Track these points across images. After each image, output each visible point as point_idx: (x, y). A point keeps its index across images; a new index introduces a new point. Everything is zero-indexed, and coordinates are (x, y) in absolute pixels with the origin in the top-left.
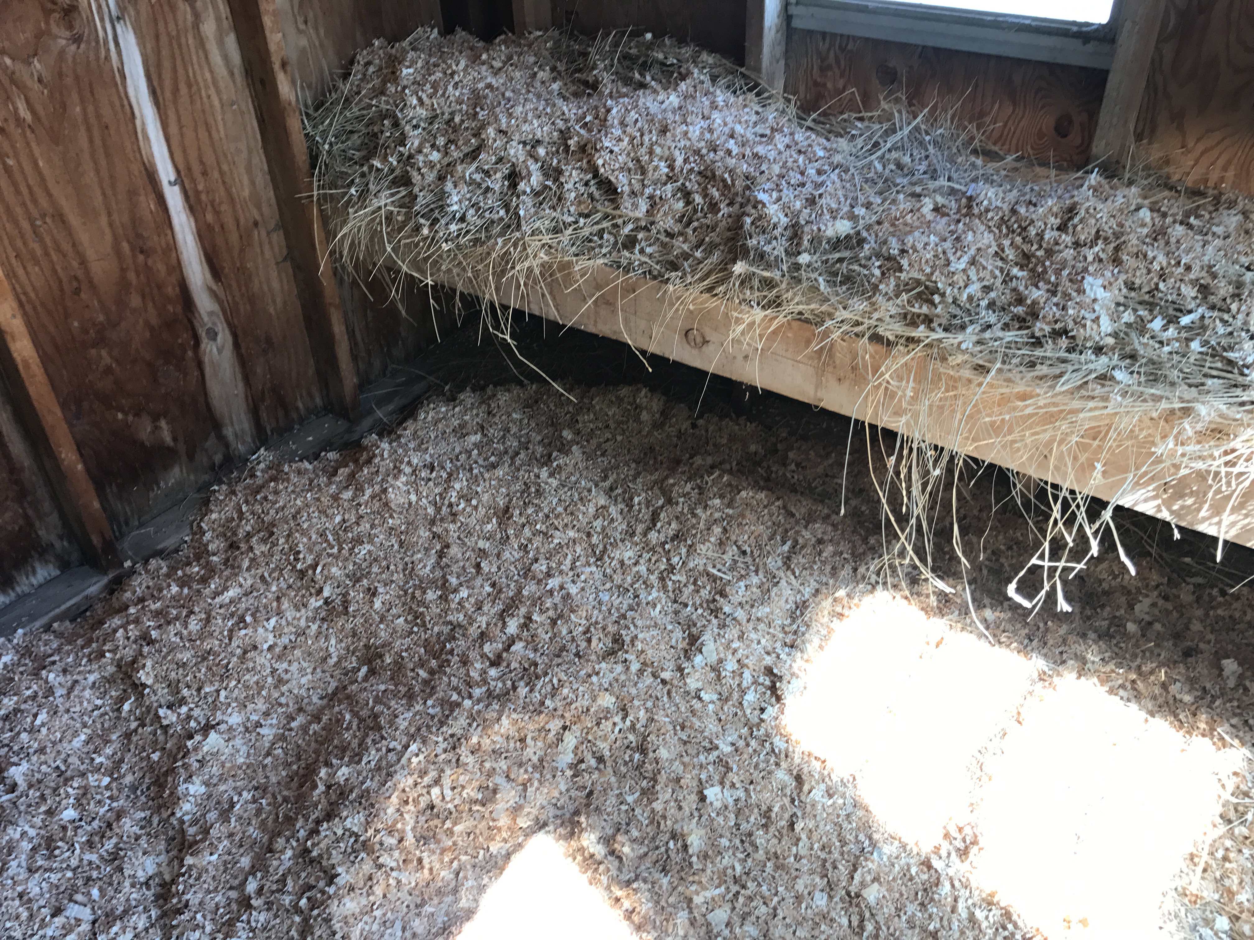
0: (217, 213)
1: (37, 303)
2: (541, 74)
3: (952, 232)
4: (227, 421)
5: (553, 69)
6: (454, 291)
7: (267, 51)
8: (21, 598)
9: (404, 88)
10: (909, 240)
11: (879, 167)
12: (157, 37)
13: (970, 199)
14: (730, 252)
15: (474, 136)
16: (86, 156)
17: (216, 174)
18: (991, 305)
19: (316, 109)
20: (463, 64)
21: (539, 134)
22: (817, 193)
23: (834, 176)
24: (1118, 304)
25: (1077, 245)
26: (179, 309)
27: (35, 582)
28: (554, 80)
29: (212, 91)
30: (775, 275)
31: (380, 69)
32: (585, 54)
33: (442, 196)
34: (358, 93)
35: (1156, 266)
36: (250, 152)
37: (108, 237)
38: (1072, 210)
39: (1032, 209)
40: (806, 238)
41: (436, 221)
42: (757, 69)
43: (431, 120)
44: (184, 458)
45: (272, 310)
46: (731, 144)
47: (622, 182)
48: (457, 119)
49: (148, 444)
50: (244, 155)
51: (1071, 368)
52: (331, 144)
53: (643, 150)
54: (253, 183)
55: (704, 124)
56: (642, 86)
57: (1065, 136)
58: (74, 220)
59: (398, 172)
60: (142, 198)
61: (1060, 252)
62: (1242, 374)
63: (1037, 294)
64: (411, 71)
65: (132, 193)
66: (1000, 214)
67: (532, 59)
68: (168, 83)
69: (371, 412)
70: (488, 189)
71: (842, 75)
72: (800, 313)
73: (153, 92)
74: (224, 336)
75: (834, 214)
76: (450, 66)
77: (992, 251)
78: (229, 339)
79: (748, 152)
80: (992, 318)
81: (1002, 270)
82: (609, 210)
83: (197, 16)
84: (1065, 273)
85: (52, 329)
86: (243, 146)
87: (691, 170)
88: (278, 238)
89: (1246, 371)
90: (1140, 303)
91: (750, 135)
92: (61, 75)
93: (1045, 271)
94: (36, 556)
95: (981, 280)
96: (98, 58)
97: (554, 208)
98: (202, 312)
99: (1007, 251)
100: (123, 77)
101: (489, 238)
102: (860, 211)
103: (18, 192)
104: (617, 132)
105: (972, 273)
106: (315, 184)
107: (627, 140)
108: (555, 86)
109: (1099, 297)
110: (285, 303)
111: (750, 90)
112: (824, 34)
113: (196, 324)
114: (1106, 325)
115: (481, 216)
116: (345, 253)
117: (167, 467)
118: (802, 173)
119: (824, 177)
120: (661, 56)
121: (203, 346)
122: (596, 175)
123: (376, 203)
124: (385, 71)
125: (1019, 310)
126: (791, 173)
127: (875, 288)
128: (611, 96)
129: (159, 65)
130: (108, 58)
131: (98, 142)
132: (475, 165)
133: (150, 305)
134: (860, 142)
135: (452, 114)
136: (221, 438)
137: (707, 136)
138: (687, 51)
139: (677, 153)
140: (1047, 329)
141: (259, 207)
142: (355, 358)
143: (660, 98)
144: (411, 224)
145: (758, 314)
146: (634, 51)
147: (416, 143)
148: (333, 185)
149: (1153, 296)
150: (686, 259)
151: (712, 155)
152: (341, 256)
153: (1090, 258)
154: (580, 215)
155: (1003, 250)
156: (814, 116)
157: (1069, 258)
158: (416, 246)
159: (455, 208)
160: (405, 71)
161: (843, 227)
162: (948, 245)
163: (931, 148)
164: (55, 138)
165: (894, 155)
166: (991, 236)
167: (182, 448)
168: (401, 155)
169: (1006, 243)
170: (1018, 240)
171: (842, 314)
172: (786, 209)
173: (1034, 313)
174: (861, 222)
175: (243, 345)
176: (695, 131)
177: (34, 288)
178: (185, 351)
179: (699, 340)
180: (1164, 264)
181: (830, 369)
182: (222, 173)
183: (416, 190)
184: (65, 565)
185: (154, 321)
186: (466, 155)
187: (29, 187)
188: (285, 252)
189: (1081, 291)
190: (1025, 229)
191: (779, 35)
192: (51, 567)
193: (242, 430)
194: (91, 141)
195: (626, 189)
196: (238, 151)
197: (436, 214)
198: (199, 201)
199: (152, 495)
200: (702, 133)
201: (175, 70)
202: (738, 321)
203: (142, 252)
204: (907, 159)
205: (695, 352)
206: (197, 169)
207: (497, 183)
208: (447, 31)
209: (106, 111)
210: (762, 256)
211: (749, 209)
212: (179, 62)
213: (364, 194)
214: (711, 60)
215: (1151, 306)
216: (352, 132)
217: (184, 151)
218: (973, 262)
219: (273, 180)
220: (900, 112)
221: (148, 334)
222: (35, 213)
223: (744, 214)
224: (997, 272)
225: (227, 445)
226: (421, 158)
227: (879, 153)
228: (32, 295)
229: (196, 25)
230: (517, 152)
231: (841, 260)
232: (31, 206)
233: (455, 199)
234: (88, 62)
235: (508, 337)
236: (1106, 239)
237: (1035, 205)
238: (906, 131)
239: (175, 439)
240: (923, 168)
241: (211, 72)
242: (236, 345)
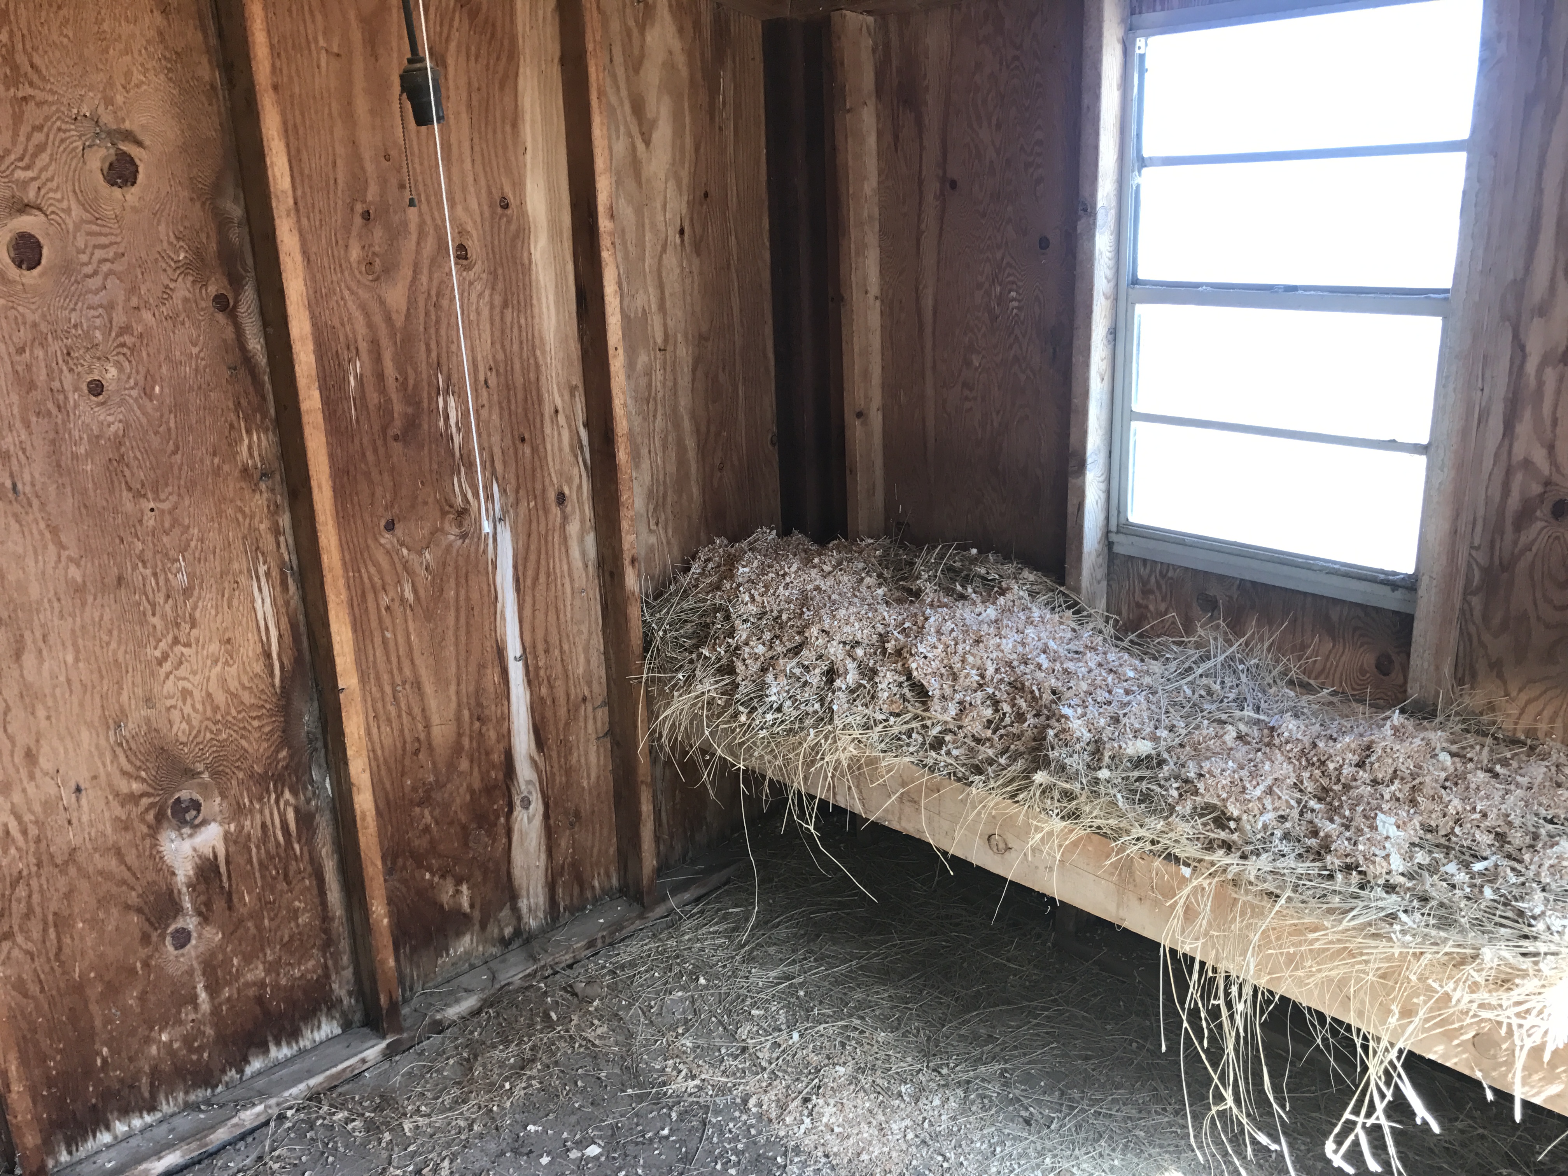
0: (551, 687)
1: (381, 760)
2: (868, 580)
3: (1250, 760)
4: (524, 893)
5: (880, 576)
6: (764, 777)
7: (621, 550)
8: (302, 1052)
9: (739, 585)
10: (1206, 765)
11: (1189, 692)
12: (529, 535)
13: (1272, 729)
14: (1033, 761)
15: (799, 633)
16: (451, 633)
17: (557, 652)
18: (1286, 836)
19: (655, 599)
20: (794, 568)
21: (859, 636)
22: (1121, 713)
23: (1141, 698)
24: (1413, 844)
25: (1375, 782)
26: (501, 776)
27: (317, 1039)
28: (880, 585)
29: (567, 581)
30: (1076, 787)
31: (719, 566)
32: (912, 564)
33: (762, 687)
34: (696, 586)
35: (1451, 810)
36: (590, 633)
37: (453, 705)
38: (1369, 748)
39: (1331, 743)
40: (1107, 754)
41: (754, 709)
42: (1077, 590)
43: (761, 616)
44: (477, 927)
45: (585, 784)
46: (1043, 659)
47: (933, 686)
48: (784, 617)
49: (446, 907)
50: (585, 636)
51: (1361, 904)
52: (665, 631)
53: (957, 658)
54: (588, 662)
55: (1018, 638)
56: (963, 597)
57: (1386, 674)
58: (429, 688)
59: (724, 661)
60: (489, 671)
61: (1357, 788)
62: (1530, 925)
63: (1329, 828)
64: (747, 570)
65: (482, 667)
66: (1300, 747)
67: (861, 565)
68: (530, 573)
69: (664, 899)
70: (806, 683)
71: (1164, 599)
72: (1099, 828)
73: (517, 580)
74: (537, 806)
75: (1136, 734)
76: (782, 568)
77: (1290, 782)
78: (541, 809)
79: (1058, 666)
80: (1285, 847)
81: (1299, 802)
82: (919, 712)
83: (565, 518)
84: (1360, 809)
85: (388, 786)
86: (584, 628)
87: (1002, 680)
88: (602, 714)
89: (1533, 922)
90: (1437, 846)
91: (1062, 652)
92: (444, 564)
93: (1341, 806)
94: (325, 1009)
95: (1275, 809)
96: (477, 550)
97: (866, 706)
98: (521, 781)
99: (1306, 783)
100: (495, 567)
101: (802, 729)
102: (1163, 733)
103: (389, 660)
104: (933, 639)
105: (1268, 801)
106: (646, 666)
107: (941, 647)
108: (880, 591)
109: (1391, 834)
110: (598, 777)
111: (1069, 608)
112: (1145, 561)
113: (514, 792)
114: (1397, 864)
115: (797, 708)
116: (665, 733)
117: (459, 934)
118: (1110, 692)
119: (1131, 697)
120: (983, 571)
121: (515, 814)
122: (909, 677)
123: (700, 688)
124: (723, 568)
125: (1313, 842)
126: (1099, 691)
127: (1172, 809)
128: (931, 605)
129: (526, 559)
130: (485, 552)
131: (463, 621)
132: (796, 660)
133: (476, 770)
134: (1173, 666)
135: (780, 612)
136: (515, 910)
137: (1020, 649)
138: (1009, 568)
139: (989, 662)
140: (1337, 862)
141: (589, 684)
142: (657, 839)
143: (977, 610)
144: (731, 711)
145: (1058, 825)
146: (958, 565)
147: (744, 637)
148: (662, 669)
149: (1449, 840)
150: (991, 765)
151: (1022, 667)
152: (661, 736)
153: (1387, 797)
154: (892, 714)
155: (1302, 782)
156: (1132, 637)
157: (1366, 794)
158: (733, 731)
159: (774, 698)
160: (741, 570)
161: (1144, 747)
162: (1244, 773)
163: (1243, 677)
164: (429, 616)
165: (1204, 681)
166: (1291, 767)
167: (477, 914)
168: (730, 646)
169: (1306, 775)
170: (1317, 772)
171: (1138, 832)
172: (1090, 726)
173: (1326, 847)
174: (1163, 743)
175: (552, 815)
176: (1008, 645)
177: (382, 747)
178: (498, 817)
179: (1002, 846)
180: (1460, 809)
181: (1131, 887)
182: (562, 652)
183: (739, 679)
184: (347, 1026)
185: (477, 785)
186: (789, 651)
187: (398, 657)
188: (606, 728)
189: (1373, 828)
190: (1323, 763)
191: (1100, 560)
192: (335, 1023)
193: (537, 904)
194: (457, 619)
195: (937, 693)
196: (580, 632)
197: (755, 703)
198: (537, 675)
199: (439, 962)
200: (1015, 646)
201: (538, 562)
202: (1038, 829)
203: (479, 719)
204: (1217, 687)
205: (997, 858)
206: (540, 647)
207: (815, 678)
208: (785, 532)
209: (475, 596)
210: (1063, 768)
211: (1053, 722)
212: (543, 556)
213: (690, 679)
214: (1032, 578)
215: (1448, 849)
216: (686, 621)
217: (533, 630)
218: (1270, 791)
219: (607, 660)
220: (1215, 639)
221: (468, 797)
222: (398, 680)
223: (1049, 726)
224: (1293, 803)
225: (519, 918)
226: (747, 649)
227: (1190, 678)
228: (379, 752)
229: (563, 526)
230: (836, 651)
231: (1140, 779)
232: (395, 672)
233: (774, 690)
234: (468, 556)
235: (811, 828)
236: (1402, 779)
237: (1335, 740)
238: (1221, 658)
239: (472, 906)
240: (1232, 696)
241: (568, 563)
242: (546, 816)
